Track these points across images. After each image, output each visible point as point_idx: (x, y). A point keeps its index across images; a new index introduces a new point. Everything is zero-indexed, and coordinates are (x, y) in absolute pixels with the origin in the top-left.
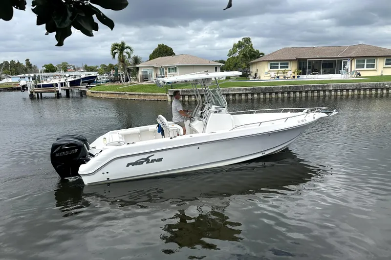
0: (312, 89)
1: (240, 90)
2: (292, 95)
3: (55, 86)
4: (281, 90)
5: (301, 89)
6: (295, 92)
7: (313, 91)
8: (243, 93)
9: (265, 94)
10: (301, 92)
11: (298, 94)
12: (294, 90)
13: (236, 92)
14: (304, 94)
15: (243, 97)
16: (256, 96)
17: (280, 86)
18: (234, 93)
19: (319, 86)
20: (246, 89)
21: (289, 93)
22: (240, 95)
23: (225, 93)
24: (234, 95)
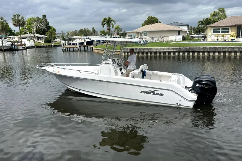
0: (229, 50)
1: (169, 49)
2: (211, 54)
3: (75, 44)
4: (202, 50)
5: (219, 50)
6: (214, 52)
7: (230, 52)
8: (172, 52)
9: (189, 53)
10: (219, 52)
11: (217, 54)
12: (213, 50)
13: (166, 51)
14: (222, 54)
15: (172, 54)
16: (181, 54)
17: (201, 47)
18: (164, 51)
19: (236, 48)
20: (173, 49)
21: (209, 52)
22: (169, 53)
23: (157, 51)
24: (165, 53)
